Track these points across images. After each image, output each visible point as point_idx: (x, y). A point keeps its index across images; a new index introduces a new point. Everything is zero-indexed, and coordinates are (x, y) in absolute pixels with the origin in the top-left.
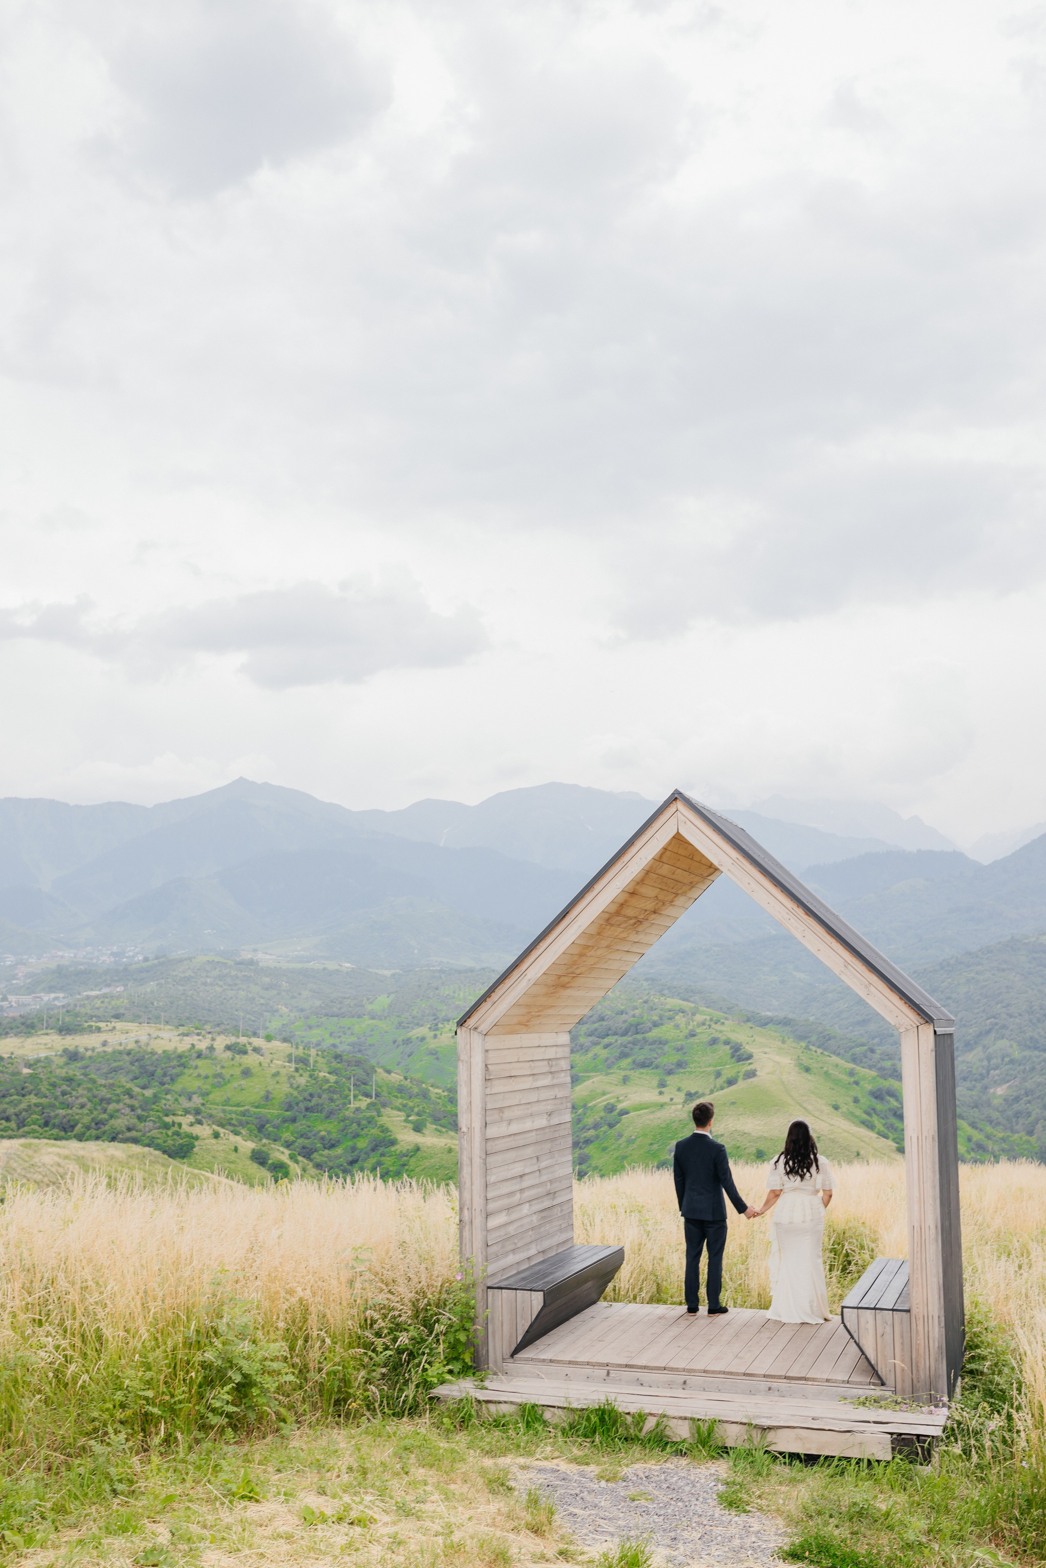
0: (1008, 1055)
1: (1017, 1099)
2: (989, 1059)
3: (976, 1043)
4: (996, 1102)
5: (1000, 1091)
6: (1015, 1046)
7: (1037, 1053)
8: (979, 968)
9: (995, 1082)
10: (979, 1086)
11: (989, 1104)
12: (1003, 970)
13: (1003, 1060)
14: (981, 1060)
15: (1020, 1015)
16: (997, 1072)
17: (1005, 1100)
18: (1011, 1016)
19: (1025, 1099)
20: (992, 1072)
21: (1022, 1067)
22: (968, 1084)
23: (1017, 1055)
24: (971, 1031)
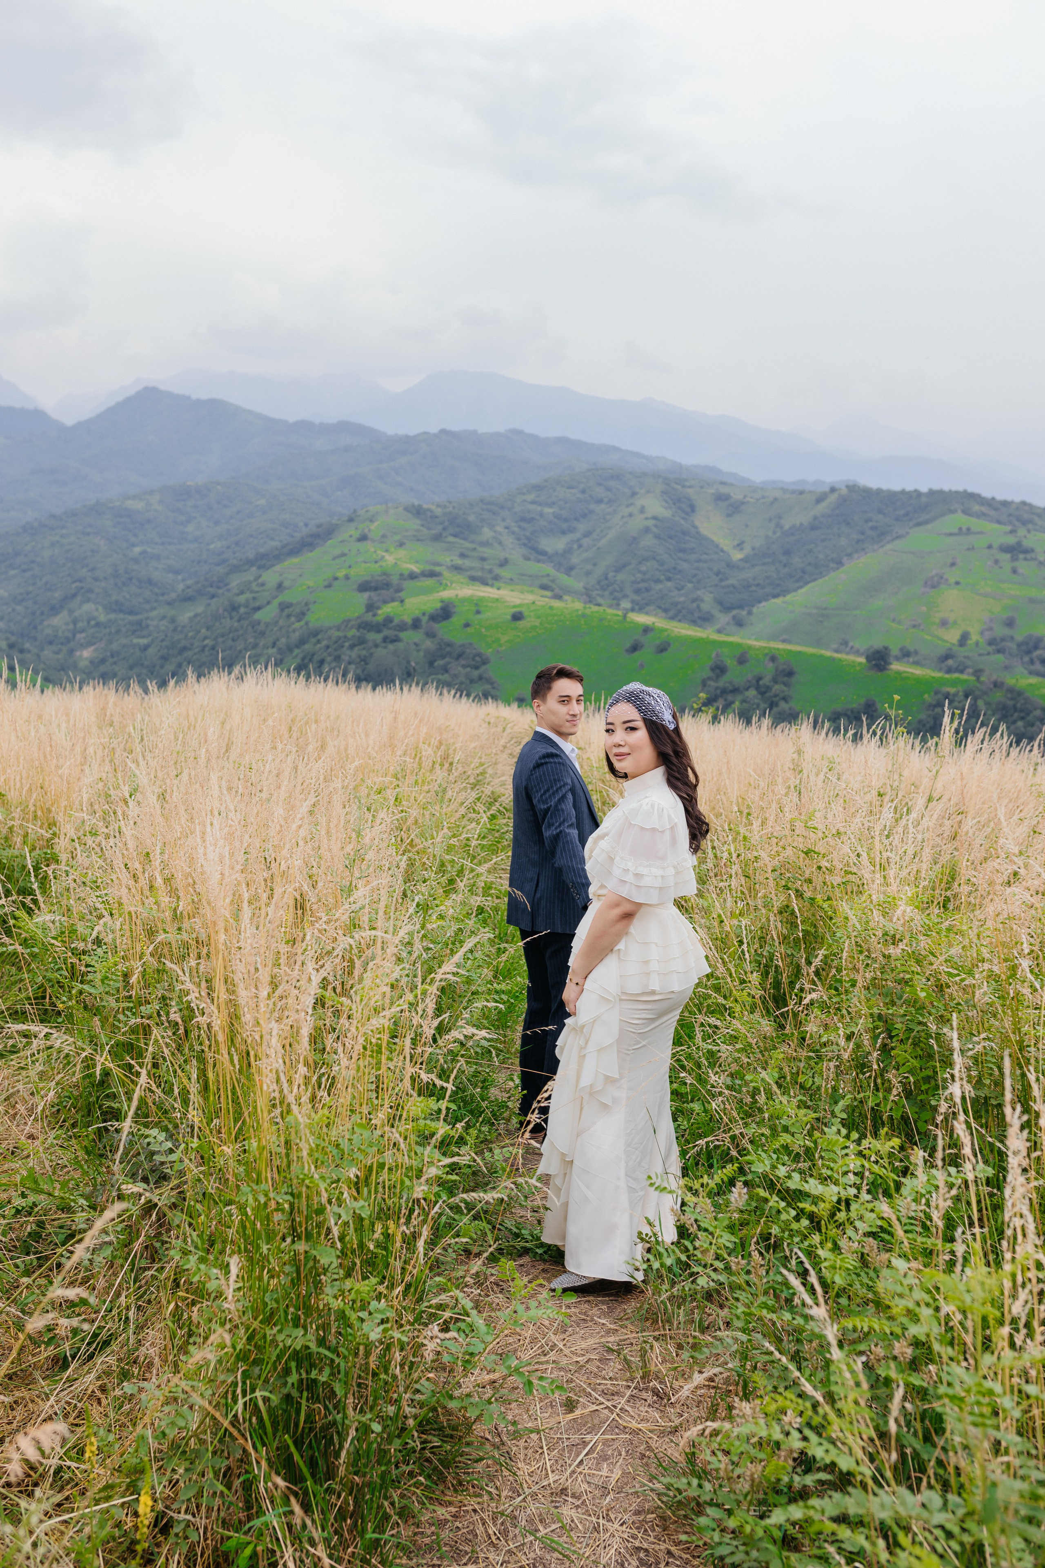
0: (94, 618)
1: (103, 661)
2: (75, 622)
3: (61, 607)
4: (82, 664)
5: (86, 653)
6: (100, 609)
7: (122, 616)
8: (64, 531)
9: (81, 645)
10: (65, 649)
11: (75, 667)
12: (88, 534)
13: (89, 623)
14: (67, 624)
15: (105, 578)
16: (83, 635)
17: (92, 662)
18: (96, 579)
19: (111, 660)
20: (78, 636)
21: (108, 630)
22: (54, 648)
23: (102, 618)
24: (56, 595)
